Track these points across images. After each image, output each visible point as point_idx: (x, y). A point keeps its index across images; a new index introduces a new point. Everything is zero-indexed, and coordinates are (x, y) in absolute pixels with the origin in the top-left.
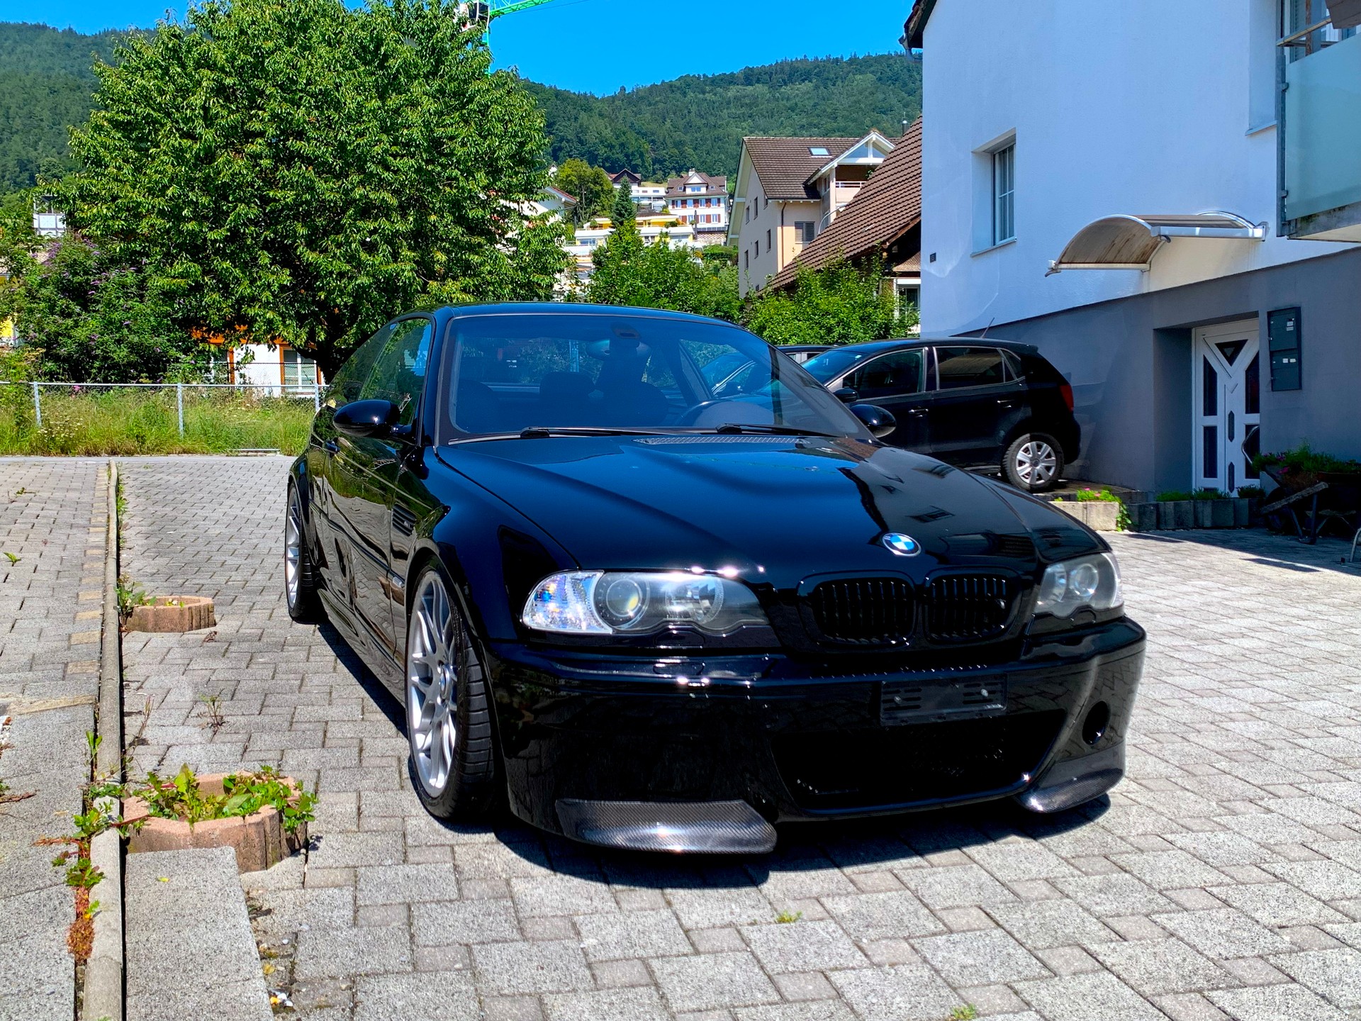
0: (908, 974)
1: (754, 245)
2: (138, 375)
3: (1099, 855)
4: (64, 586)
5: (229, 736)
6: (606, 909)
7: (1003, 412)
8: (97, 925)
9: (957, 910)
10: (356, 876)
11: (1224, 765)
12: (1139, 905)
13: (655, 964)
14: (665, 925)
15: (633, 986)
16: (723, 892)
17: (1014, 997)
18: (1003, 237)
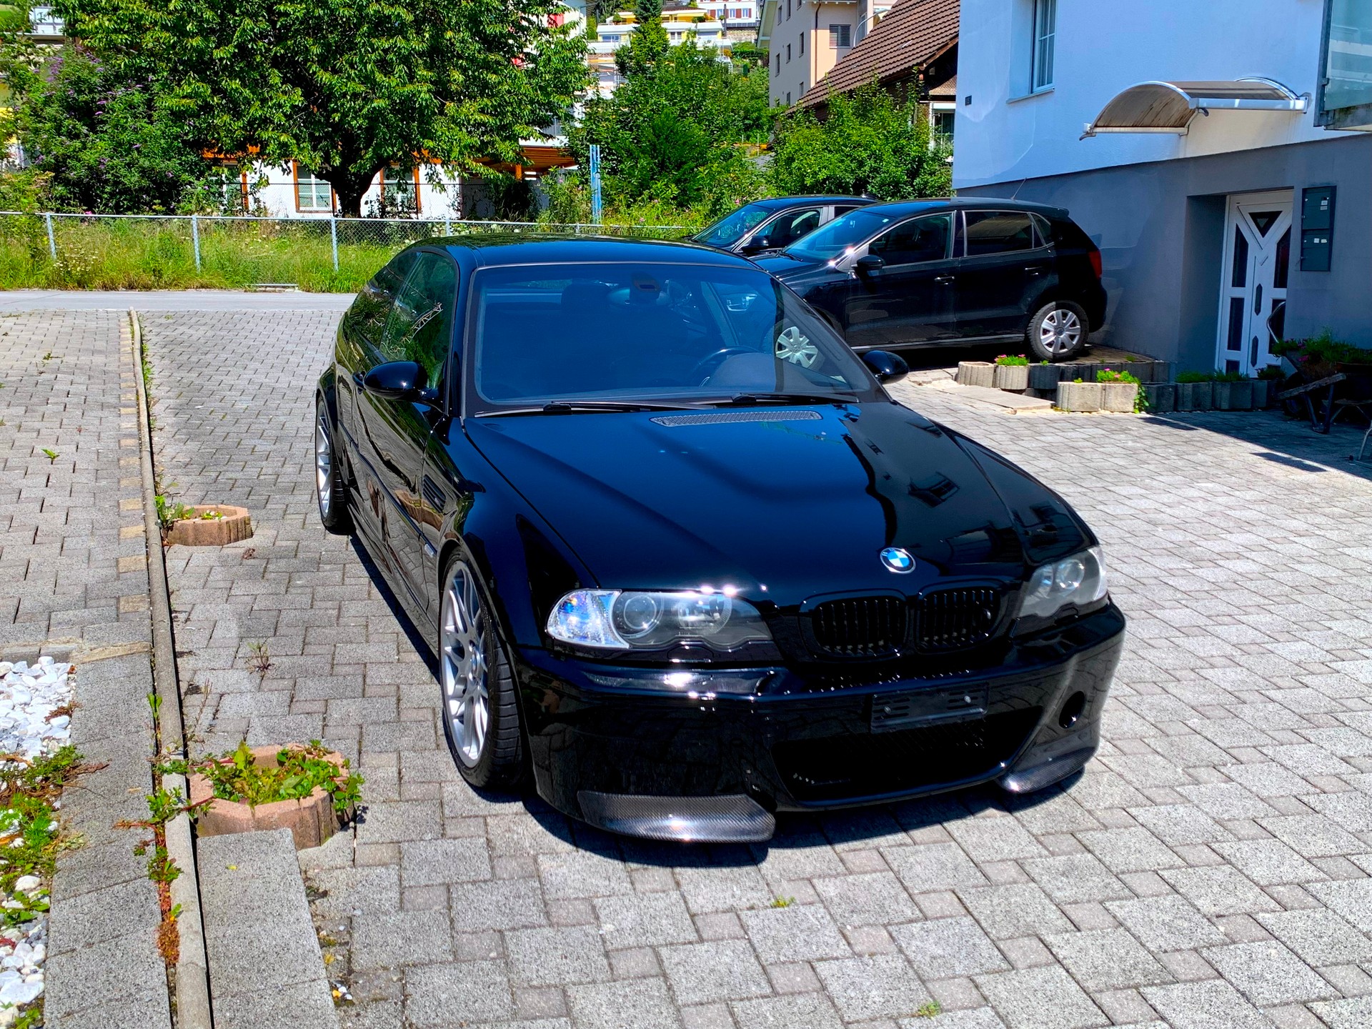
0: (884, 965)
1: (786, 49)
2: (151, 201)
3: (1066, 833)
4: (104, 490)
5: (275, 682)
6: (623, 891)
7: (1030, 279)
8: (181, 928)
9: (933, 895)
10: (400, 853)
11: (1195, 722)
12: (1096, 891)
13: (664, 952)
14: (674, 909)
15: (645, 977)
16: (726, 871)
17: (974, 991)
18: (1041, 83)
